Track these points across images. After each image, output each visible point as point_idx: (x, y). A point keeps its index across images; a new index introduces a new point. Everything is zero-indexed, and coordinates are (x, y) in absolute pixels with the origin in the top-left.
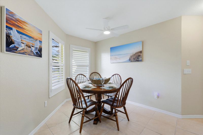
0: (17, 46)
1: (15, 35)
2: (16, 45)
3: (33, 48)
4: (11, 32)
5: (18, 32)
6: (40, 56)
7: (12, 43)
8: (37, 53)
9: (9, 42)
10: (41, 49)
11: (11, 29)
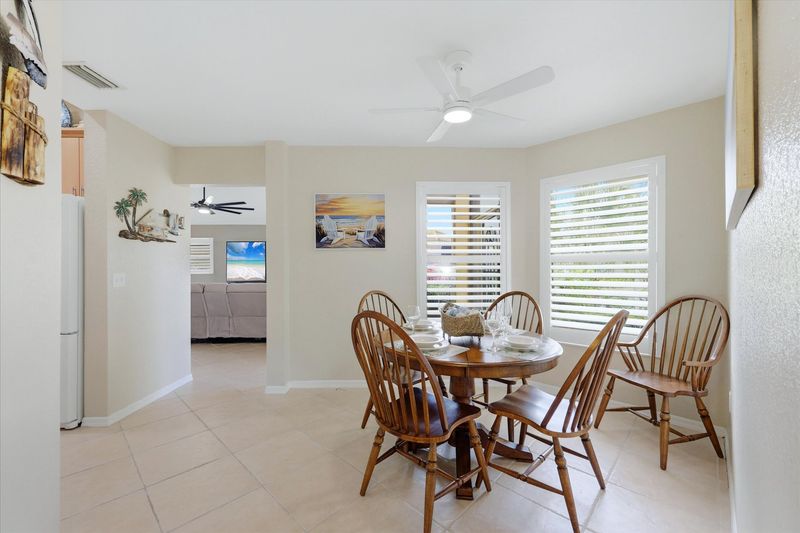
0: (331, 238)
1: (327, 225)
2: (329, 237)
3: (361, 235)
4: (323, 221)
5: (332, 218)
6: (382, 245)
7: (324, 235)
8: (371, 241)
9: (320, 234)
10: (383, 231)
11: (323, 217)
